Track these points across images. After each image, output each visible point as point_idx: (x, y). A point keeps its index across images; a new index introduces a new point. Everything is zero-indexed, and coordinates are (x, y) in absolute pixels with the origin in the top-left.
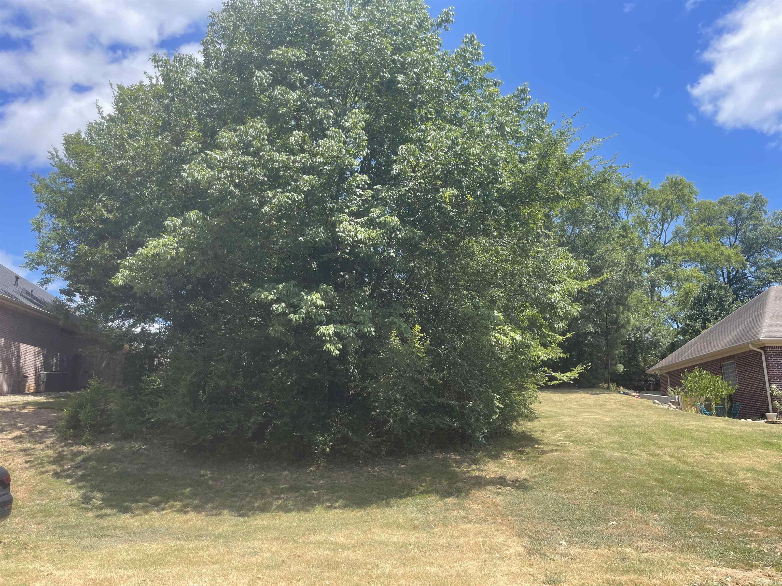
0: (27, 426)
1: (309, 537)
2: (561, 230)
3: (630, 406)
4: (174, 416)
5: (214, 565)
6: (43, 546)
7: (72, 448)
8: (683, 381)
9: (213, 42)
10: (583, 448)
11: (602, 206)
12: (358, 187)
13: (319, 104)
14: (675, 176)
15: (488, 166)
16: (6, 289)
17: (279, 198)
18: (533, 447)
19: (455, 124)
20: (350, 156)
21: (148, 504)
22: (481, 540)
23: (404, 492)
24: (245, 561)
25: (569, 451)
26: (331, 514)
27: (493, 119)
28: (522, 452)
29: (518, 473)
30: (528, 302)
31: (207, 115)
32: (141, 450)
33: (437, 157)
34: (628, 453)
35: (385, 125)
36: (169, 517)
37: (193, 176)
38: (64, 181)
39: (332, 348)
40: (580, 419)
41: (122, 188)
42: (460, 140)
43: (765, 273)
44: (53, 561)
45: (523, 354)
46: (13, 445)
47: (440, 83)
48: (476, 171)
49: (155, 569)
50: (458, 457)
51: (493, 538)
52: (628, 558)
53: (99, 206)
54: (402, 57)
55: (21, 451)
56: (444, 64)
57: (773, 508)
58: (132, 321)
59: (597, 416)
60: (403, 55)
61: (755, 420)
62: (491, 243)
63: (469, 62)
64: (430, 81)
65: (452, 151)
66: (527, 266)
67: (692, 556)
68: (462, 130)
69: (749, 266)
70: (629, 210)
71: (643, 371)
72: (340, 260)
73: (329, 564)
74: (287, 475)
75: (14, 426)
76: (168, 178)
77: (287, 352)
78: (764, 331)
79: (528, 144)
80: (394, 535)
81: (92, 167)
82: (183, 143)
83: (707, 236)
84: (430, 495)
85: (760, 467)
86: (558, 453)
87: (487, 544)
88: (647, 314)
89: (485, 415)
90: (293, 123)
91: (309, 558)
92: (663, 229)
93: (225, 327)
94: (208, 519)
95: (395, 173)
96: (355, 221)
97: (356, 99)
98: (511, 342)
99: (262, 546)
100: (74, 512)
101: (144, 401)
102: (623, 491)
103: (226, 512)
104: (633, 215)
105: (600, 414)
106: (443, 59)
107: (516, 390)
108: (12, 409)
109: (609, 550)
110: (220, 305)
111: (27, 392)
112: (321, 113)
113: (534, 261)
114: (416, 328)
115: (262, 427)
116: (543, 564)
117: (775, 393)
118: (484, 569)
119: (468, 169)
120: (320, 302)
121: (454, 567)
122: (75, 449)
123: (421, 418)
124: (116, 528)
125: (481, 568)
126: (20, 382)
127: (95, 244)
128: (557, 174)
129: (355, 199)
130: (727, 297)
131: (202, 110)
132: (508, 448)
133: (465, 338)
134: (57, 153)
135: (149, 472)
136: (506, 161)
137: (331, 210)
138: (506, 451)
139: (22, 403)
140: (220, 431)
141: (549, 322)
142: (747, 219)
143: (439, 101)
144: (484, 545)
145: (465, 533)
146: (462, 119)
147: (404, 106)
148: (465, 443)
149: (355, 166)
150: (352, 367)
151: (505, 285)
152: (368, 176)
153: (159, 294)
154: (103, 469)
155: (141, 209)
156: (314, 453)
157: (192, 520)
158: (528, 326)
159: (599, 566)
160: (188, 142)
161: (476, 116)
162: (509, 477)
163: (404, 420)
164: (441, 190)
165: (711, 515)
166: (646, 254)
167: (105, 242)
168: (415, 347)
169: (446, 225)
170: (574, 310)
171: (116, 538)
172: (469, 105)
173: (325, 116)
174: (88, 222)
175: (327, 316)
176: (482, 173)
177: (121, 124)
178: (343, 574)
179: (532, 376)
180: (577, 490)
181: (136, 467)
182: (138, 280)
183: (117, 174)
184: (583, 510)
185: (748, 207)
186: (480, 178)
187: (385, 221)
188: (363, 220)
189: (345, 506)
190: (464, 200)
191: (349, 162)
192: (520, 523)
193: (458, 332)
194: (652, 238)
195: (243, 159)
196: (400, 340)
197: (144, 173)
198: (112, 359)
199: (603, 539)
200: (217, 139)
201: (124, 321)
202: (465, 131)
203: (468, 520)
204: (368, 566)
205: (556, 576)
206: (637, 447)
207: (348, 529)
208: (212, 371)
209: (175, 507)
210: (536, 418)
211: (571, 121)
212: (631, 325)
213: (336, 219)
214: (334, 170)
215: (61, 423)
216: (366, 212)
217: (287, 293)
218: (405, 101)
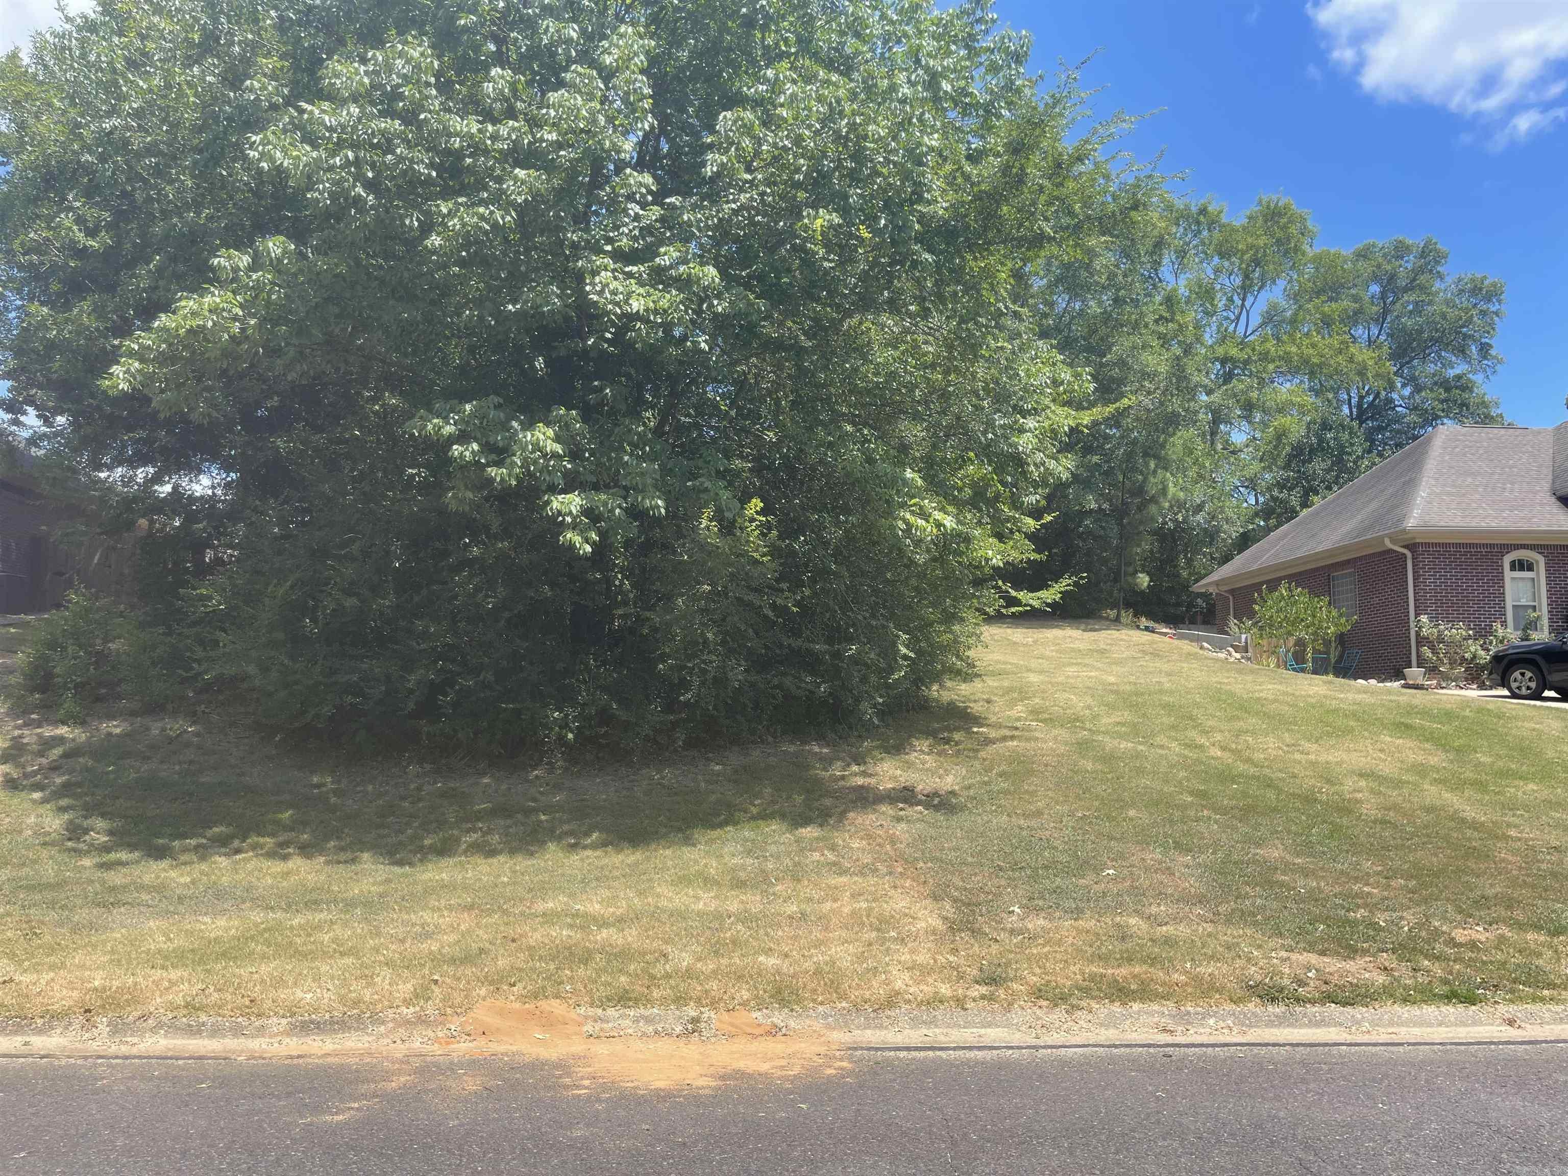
1: (532, 903)
2: (1046, 303)
3: (1156, 655)
4: (251, 669)
5: (346, 958)
7: (39, 730)
8: (1257, 608)
10: (1062, 733)
11: (1128, 256)
12: (630, 198)
13: (549, 12)
14: (1274, 197)
15: (902, 165)
17: (462, 218)
18: (968, 731)
19: (837, 70)
20: (614, 132)
21: (204, 841)
22: (864, 905)
23: (719, 815)
24: (406, 949)
25: (1037, 739)
26: (575, 858)
27: (918, 61)
28: (947, 741)
29: (937, 780)
30: (972, 450)
31: (299, 23)
32: (185, 736)
33: (798, 140)
34: (1146, 742)
35: (689, 63)
36: (249, 866)
37: (272, 159)
39: (577, 540)
40: (1061, 679)
41: (116, 180)
42: (847, 107)
43: (1429, 399)
44: (15, 955)
45: (958, 553)
48: (879, 174)
49: (225, 968)
50: (825, 750)
51: (887, 902)
52: (1131, 936)
53: (66, 220)
57: (1403, 845)
58: (151, 470)
59: (1093, 674)
61: (1382, 682)
62: (903, 327)
65: (830, 128)
66: (974, 378)
67: (1249, 932)
68: (852, 85)
69: (1399, 385)
70: (1181, 265)
71: (1186, 587)
72: (593, 354)
73: (571, 954)
74: (487, 785)
76: (216, 160)
77: (484, 544)
78: (1416, 513)
79: (985, 120)
80: (698, 898)
81: (50, 131)
82: (248, 82)
83: (1327, 322)
84: (769, 822)
85: (1388, 768)
86: (1015, 743)
87: (875, 913)
88: (1201, 476)
89: (879, 671)
90: (492, 47)
91: (532, 942)
92: (1243, 305)
93: (353, 489)
94: (328, 869)
95: (710, 172)
96: (627, 269)
97: (629, 1)
98: (935, 531)
99: (441, 921)
100: (51, 857)
101: (188, 637)
102: (1132, 813)
103: (366, 856)
104: (1188, 275)
105: (1098, 669)
107: (940, 623)
109: (1099, 921)
110: (340, 441)
112: (551, 30)
113: (989, 368)
114: (752, 505)
115: (437, 689)
116: (976, 948)
117: (1425, 632)
118: (866, 959)
119: (861, 170)
120: (554, 447)
121: (811, 957)
122: (48, 732)
123: (754, 678)
124: (141, 888)
125: (861, 958)
127: (62, 302)
128: (1041, 189)
129: (626, 225)
130: (1352, 445)
131: (287, 9)
132: (921, 732)
133: (847, 522)
135: (205, 779)
136: (941, 155)
137: (574, 246)
138: (917, 739)
140: (349, 699)
141: (1011, 491)
142: (1406, 290)
143: (804, 16)
144: (868, 916)
145: (833, 894)
146: (853, 59)
147: (730, 23)
148: (840, 724)
149: (625, 151)
150: (620, 576)
151: (930, 416)
152: (655, 177)
153: (209, 415)
154: (108, 773)
155: (158, 229)
156: (543, 743)
157: (298, 872)
158: (970, 498)
159: (1079, 950)
160: (259, 82)
161: (882, 54)
162: (921, 787)
163: (720, 681)
164: (805, 214)
165: (1287, 856)
166: (1206, 357)
167: (85, 299)
168: (748, 542)
169: (814, 287)
170: (1061, 468)
171: (142, 908)
172: (867, 28)
173: (560, 37)
174: (46, 253)
175: (566, 474)
176: (891, 180)
177: (110, 37)
178: (599, 971)
179: (973, 595)
180: (1047, 812)
181: (177, 768)
182: (161, 382)
183: (105, 149)
184: (1055, 848)
185: (1410, 266)
186: (885, 191)
187: (689, 275)
188: (642, 269)
189: (604, 844)
190: (851, 235)
191: (614, 144)
192: (937, 873)
193: (834, 508)
194: (1221, 324)
195: (383, 125)
196: (719, 527)
197: (163, 148)
198: (116, 548)
199: (1088, 900)
200: (323, 78)
201: (133, 470)
202: (858, 87)
203: (840, 868)
204: (647, 957)
205: (999, 969)
206: (1163, 731)
207: (609, 888)
208: (330, 579)
209: (261, 846)
210: (978, 675)
211: (1077, 74)
212: (1170, 496)
213: (585, 264)
214: (581, 160)
215: (13, 680)
216: (650, 252)
217: (481, 421)
218: (733, 12)
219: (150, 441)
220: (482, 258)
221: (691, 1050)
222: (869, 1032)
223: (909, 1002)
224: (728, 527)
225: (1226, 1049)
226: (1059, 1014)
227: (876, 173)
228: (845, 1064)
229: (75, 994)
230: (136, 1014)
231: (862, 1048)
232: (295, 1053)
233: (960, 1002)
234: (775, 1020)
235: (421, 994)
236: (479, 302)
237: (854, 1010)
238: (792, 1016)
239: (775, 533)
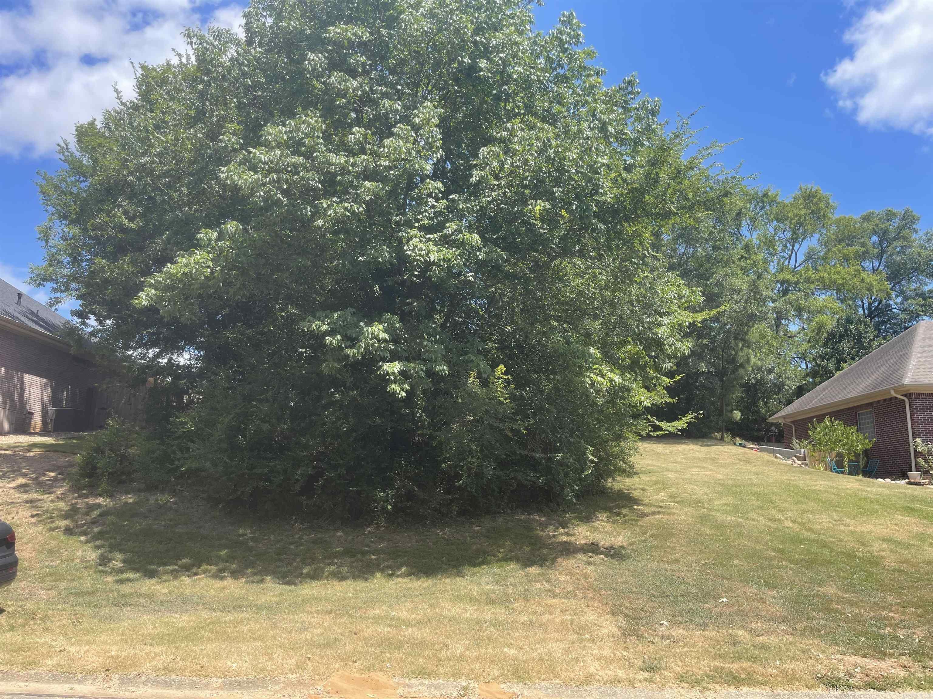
0: (34, 473)
1: (366, 610)
2: (672, 250)
3: (747, 461)
4: (208, 464)
5: (256, 642)
6: (53, 616)
7: (87, 500)
8: (810, 433)
9: (257, 14)
10: (690, 510)
11: (721, 222)
12: (430, 195)
13: (385, 95)
14: (809, 186)
15: (586, 174)
16: (7, 309)
17: (335, 210)
18: (631, 508)
19: (548, 122)
20: (421, 159)
21: (177, 567)
22: (569, 617)
23: (478, 559)
24: (292, 637)
25: (674, 513)
26: (392, 583)
27: (594, 116)
28: (618, 514)
29: (613, 539)
30: (630, 336)
31: (249, 105)
32: (168, 504)
33: (526, 162)
34: (744, 517)
35: (463, 120)
36: (202, 583)
37: (232, 180)
38: (77, 181)
39: (398, 389)
40: (688, 476)
41: (146, 191)
42: (553, 143)
43: (913, 304)
44: (67, 635)
45: (623, 398)
46: (17, 495)
47: (530, 72)
48: (573, 179)
49: (186, 646)
50: (543, 519)
51: (583, 616)
52: (740, 642)
53: (118, 212)
54: (485, 38)
55: (27, 502)
56: (536, 48)
57: (913, 586)
58: (158, 350)
59: (708, 473)
60: (487, 35)
61: (894, 480)
62: (587, 265)
63: (566, 46)
64: (519, 69)
65: (544, 155)
66: (631, 294)
67: (816, 642)
68: (557, 130)
69: (894, 296)
70: (753, 227)
71: (764, 419)
72: (407, 284)
73: (390, 643)
74: (341, 536)
75: (17, 472)
76: (201, 180)
77: (342, 392)
78: (910, 374)
79: (634, 148)
80: (465, 610)
81: (111, 164)
82: (221, 137)
83: (846, 258)
84: (509, 563)
85: (900, 536)
86: (661, 516)
87: (575, 622)
88: (771, 351)
89: (576, 469)
90: (354, 115)
91: (367, 635)
92: (793, 249)
93: (269, 360)
94: (247, 586)
95: (475, 181)
96: (427, 237)
97: (430, 88)
98: (609, 384)
99: (312, 620)
100: (90, 576)
101: (172, 446)
102: (736, 562)
103: (269, 578)
104: (758, 232)
105: (711, 470)
106: (535, 43)
107: (612, 441)
108: (15, 451)
109: (718, 632)
110: (262, 333)
111: (32, 431)
112: (387, 105)
113: (639, 288)
114: (499, 369)
115: (313, 479)
116: (640, 647)
117: (919, 449)
118: (571, 652)
119: (562, 177)
120: (383, 336)
121: (536, 649)
122: (91, 501)
123: (499, 473)
124: (140, 595)
125: (568, 651)
126: (24, 419)
127: (113, 257)
128: (669, 186)
129: (426, 211)
130: (866, 332)
131: (243, 98)
132: (602, 509)
133: (554, 379)
134: (67, 146)
135: (179, 530)
136: (609, 168)
137: (398, 223)
138: (600, 512)
139: (26, 444)
140: (262, 483)
141: (654, 361)
142: (895, 239)
143: (529, 93)
144: (571, 624)
145: (550, 610)
146: (557, 116)
147: (486, 98)
148: (552, 502)
149: (427, 170)
150: (420, 411)
151: (603, 316)
152: (443, 183)
153: (191, 319)
154: (124, 526)
155: (169, 216)
156: (374, 511)
157: (230, 588)
158: (629, 365)
159: (706, 651)
160: (227, 137)
161: (574, 113)
162: (602, 543)
163: (479, 475)
164: (529, 203)
165: (839, 593)
166: (771, 280)
167: (126, 255)
168: (497, 391)
169: (535, 244)
170: (684, 347)
171: (140, 608)
172: (565, 99)
173: (391, 109)
174: (105, 230)
175: (391, 351)
176: (580, 183)
177: (146, 113)
178: (406, 655)
179: (633, 424)
180: (682, 560)
181: (163, 523)
182: (166, 301)
183: (140, 174)
184: (687, 583)
185: (896, 225)
186: (576, 189)
187: (463, 239)
188: (436, 236)
189: (409, 575)
190: (556, 214)
191: (420, 166)
192: (614, 598)
193: (547, 370)
194: (780, 260)
195: (293, 160)
196: (480, 382)
197: (173, 173)
198: (135, 395)
199: (711, 618)
200: (262, 136)
201: (147, 350)
202: (560, 131)
203: (553, 593)
204: (436, 647)
205: (655, 662)
206: (753, 510)
207: (412, 602)
208: (253, 412)
209: (209, 571)
210: (636, 473)
211: (688, 121)
212: (752, 364)
213: (404, 234)
214: (402, 175)
215: (73, 470)
216: (440, 227)
217: (343, 322)
218: (488, 92)
219: (158, 334)
220: (347, 232)
223: (599, 681)
224: (485, 383)
226: (695, 693)
227: (571, 179)
229: (100, 659)
230: (135, 673)
233: (631, 683)
234: (515, 690)
235: (300, 667)
236: (343, 255)
237: (564, 685)
238: (525, 688)
239: (512, 386)
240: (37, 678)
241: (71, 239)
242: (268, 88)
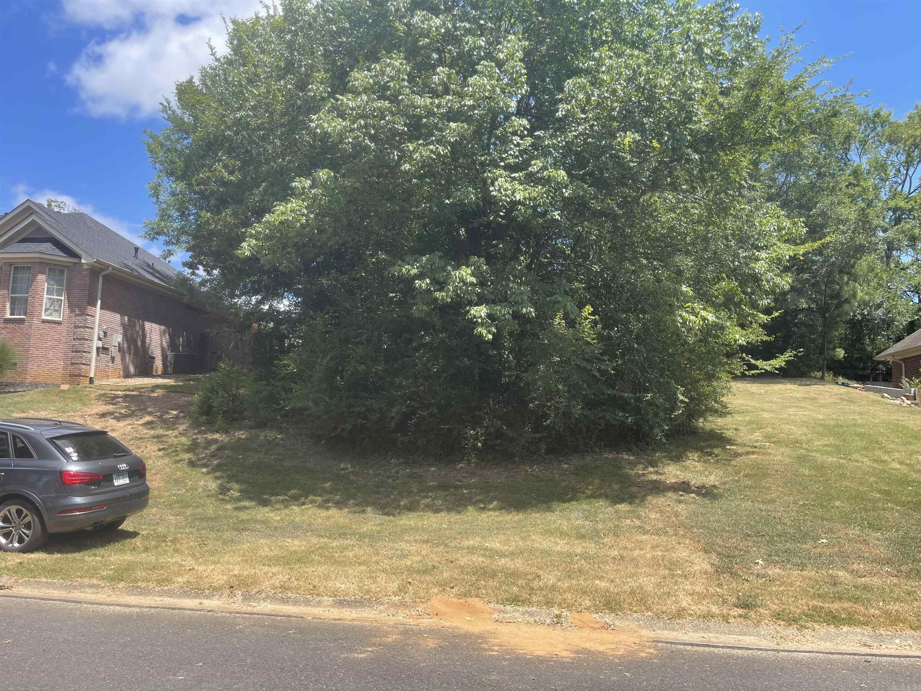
0: (158, 411)
1: (461, 541)
2: (771, 179)
3: (851, 401)
4: (310, 404)
5: (361, 566)
6: (182, 539)
7: (206, 436)
10: (787, 451)
11: (826, 146)
12: (514, 133)
13: (468, 32)
15: (679, 101)
16: (126, 262)
17: (421, 153)
18: (724, 448)
19: (638, 48)
20: (505, 97)
21: (287, 498)
22: (660, 553)
23: (567, 495)
24: (393, 563)
25: (770, 454)
26: (484, 516)
27: (688, 37)
28: (710, 454)
29: (704, 478)
30: (725, 273)
31: (335, 52)
32: (276, 440)
33: (614, 92)
34: (846, 458)
35: (548, 53)
36: (310, 512)
37: (322, 128)
38: (180, 138)
39: (484, 332)
40: (785, 416)
41: (243, 145)
42: (644, 69)
44: (195, 555)
45: (716, 337)
46: (145, 431)
48: (663, 108)
49: (300, 568)
50: (631, 458)
51: (674, 552)
52: (840, 583)
53: (218, 166)
55: (154, 437)
58: (260, 297)
59: (807, 413)
62: (678, 199)
65: (633, 83)
66: (725, 228)
68: (647, 56)
70: (863, 150)
71: (870, 357)
72: (493, 225)
73: (485, 572)
74: (434, 471)
75: (144, 411)
76: (293, 130)
77: (432, 335)
79: (732, 69)
80: (557, 544)
81: (210, 120)
82: (310, 86)
84: (598, 500)
86: (755, 456)
87: (667, 558)
88: (880, 285)
89: (666, 410)
90: (435, 56)
91: (462, 563)
92: (907, 174)
93: (362, 305)
94: (350, 516)
95: (561, 116)
96: (512, 175)
97: (512, 21)
98: (701, 323)
99: (411, 548)
100: (212, 503)
101: (277, 387)
102: (838, 503)
103: (369, 509)
104: (868, 156)
105: (810, 410)
107: (704, 380)
108: (141, 392)
109: (817, 572)
110: (354, 279)
111: (155, 374)
112: (470, 42)
113: (735, 222)
114: (586, 310)
115: (407, 416)
116: (734, 584)
118: (663, 586)
119: (653, 106)
120: (471, 279)
121: (627, 583)
122: (210, 436)
123: (587, 412)
124: (256, 521)
125: (659, 585)
126: (147, 364)
127: (217, 210)
128: (770, 108)
129: (511, 149)
131: (329, 45)
132: (693, 448)
133: (644, 318)
134: (169, 105)
135: (287, 464)
136: (703, 93)
137: (482, 164)
138: (690, 452)
139: (150, 386)
140: (360, 421)
141: (750, 298)
143: (617, 18)
144: (663, 560)
145: (640, 545)
146: (647, 40)
147: (572, 27)
148: (641, 442)
149: (512, 107)
150: (507, 353)
151: (696, 252)
152: (528, 120)
153: (289, 267)
154: (239, 459)
155: (265, 168)
156: (465, 449)
157: (334, 517)
158: (723, 302)
159: (804, 590)
160: (315, 86)
161: (665, 35)
162: (693, 482)
163: (567, 415)
164: (618, 135)
166: (883, 208)
167: (228, 208)
168: (584, 332)
169: (624, 178)
170: (784, 282)
171: (257, 532)
172: (656, 21)
173: (475, 45)
174: (208, 185)
175: (478, 295)
176: (672, 111)
177: (239, 68)
178: (501, 583)
179: (726, 363)
180: (778, 500)
181: (273, 457)
182: (266, 250)
183: (237, 128)
184: (785, 524)
186: (668, 117)
187: (549, 176)
188: (521, 174)
189: (500, 509)
190: (646, 146)
191: (505, 104)
192: (706, 536)
193: (636, 310)
194: (893, 186)
195: (379, 105)
196: (566, 323)
197: (266, 125)
198: (241, 340)
199: (809, 559)
200: (349, 82)
201: (250, 297)
202: (651, 57)
203: (644, 530)
204: (528, 577)
205: (750, 599)
206: (857, 451)
207: (504, 534)
208: (350, 355)
209: (315, 502)
210: (729, 413)
211: (793, 36)
212: (858, 298)
213: (489, 175)
214: (487, 114)
215: (193, 409)
216: (526, 164)
217: (431, 266)
218: (574, 21)
219: (259, 282)
220: (432, 174)
221: (557, 634)
222: (665, 632)
223: (691, 615)
224: (571, 323)
225: (908, 659)
226: (792, 631)
227: (662, 107)
228: (652, 651)
229: (225, 577)
230: (256, 590)
231: (662, 642)
232: (337, 617)
233: (725, 618)
234: (607, 620)
235: (402, 590)
236: (429, 199)
237: (656, 618)
238: (617, 618)
239: (599, 326)
240: (170, 594)
241: (178, 195)
242: (352, 33)
